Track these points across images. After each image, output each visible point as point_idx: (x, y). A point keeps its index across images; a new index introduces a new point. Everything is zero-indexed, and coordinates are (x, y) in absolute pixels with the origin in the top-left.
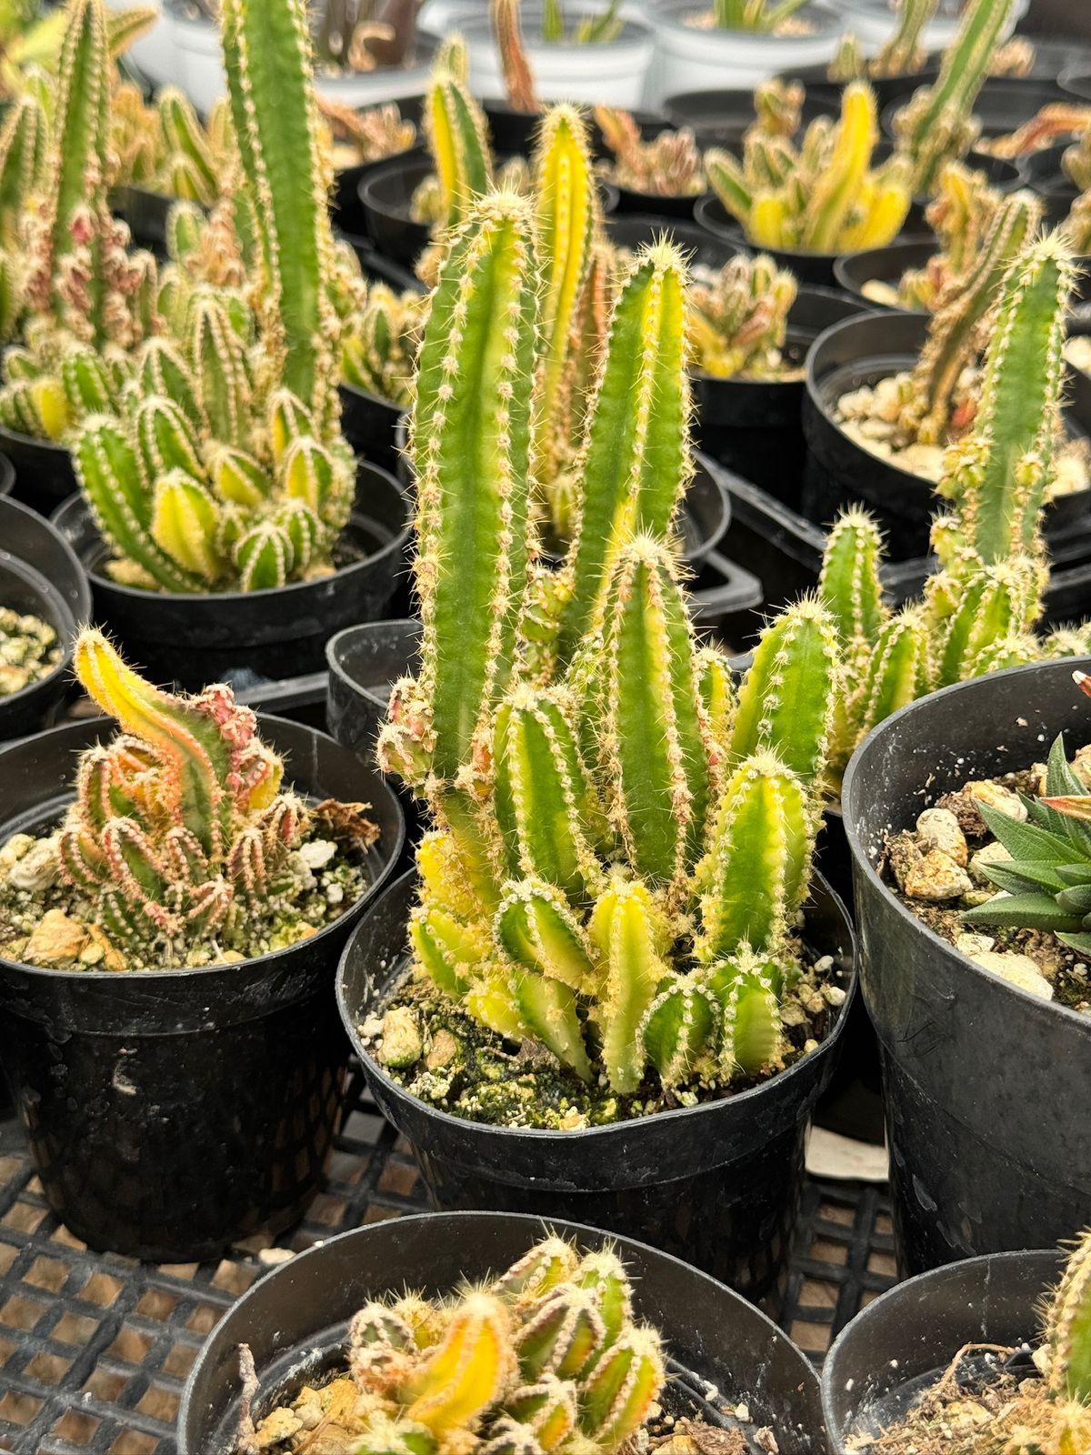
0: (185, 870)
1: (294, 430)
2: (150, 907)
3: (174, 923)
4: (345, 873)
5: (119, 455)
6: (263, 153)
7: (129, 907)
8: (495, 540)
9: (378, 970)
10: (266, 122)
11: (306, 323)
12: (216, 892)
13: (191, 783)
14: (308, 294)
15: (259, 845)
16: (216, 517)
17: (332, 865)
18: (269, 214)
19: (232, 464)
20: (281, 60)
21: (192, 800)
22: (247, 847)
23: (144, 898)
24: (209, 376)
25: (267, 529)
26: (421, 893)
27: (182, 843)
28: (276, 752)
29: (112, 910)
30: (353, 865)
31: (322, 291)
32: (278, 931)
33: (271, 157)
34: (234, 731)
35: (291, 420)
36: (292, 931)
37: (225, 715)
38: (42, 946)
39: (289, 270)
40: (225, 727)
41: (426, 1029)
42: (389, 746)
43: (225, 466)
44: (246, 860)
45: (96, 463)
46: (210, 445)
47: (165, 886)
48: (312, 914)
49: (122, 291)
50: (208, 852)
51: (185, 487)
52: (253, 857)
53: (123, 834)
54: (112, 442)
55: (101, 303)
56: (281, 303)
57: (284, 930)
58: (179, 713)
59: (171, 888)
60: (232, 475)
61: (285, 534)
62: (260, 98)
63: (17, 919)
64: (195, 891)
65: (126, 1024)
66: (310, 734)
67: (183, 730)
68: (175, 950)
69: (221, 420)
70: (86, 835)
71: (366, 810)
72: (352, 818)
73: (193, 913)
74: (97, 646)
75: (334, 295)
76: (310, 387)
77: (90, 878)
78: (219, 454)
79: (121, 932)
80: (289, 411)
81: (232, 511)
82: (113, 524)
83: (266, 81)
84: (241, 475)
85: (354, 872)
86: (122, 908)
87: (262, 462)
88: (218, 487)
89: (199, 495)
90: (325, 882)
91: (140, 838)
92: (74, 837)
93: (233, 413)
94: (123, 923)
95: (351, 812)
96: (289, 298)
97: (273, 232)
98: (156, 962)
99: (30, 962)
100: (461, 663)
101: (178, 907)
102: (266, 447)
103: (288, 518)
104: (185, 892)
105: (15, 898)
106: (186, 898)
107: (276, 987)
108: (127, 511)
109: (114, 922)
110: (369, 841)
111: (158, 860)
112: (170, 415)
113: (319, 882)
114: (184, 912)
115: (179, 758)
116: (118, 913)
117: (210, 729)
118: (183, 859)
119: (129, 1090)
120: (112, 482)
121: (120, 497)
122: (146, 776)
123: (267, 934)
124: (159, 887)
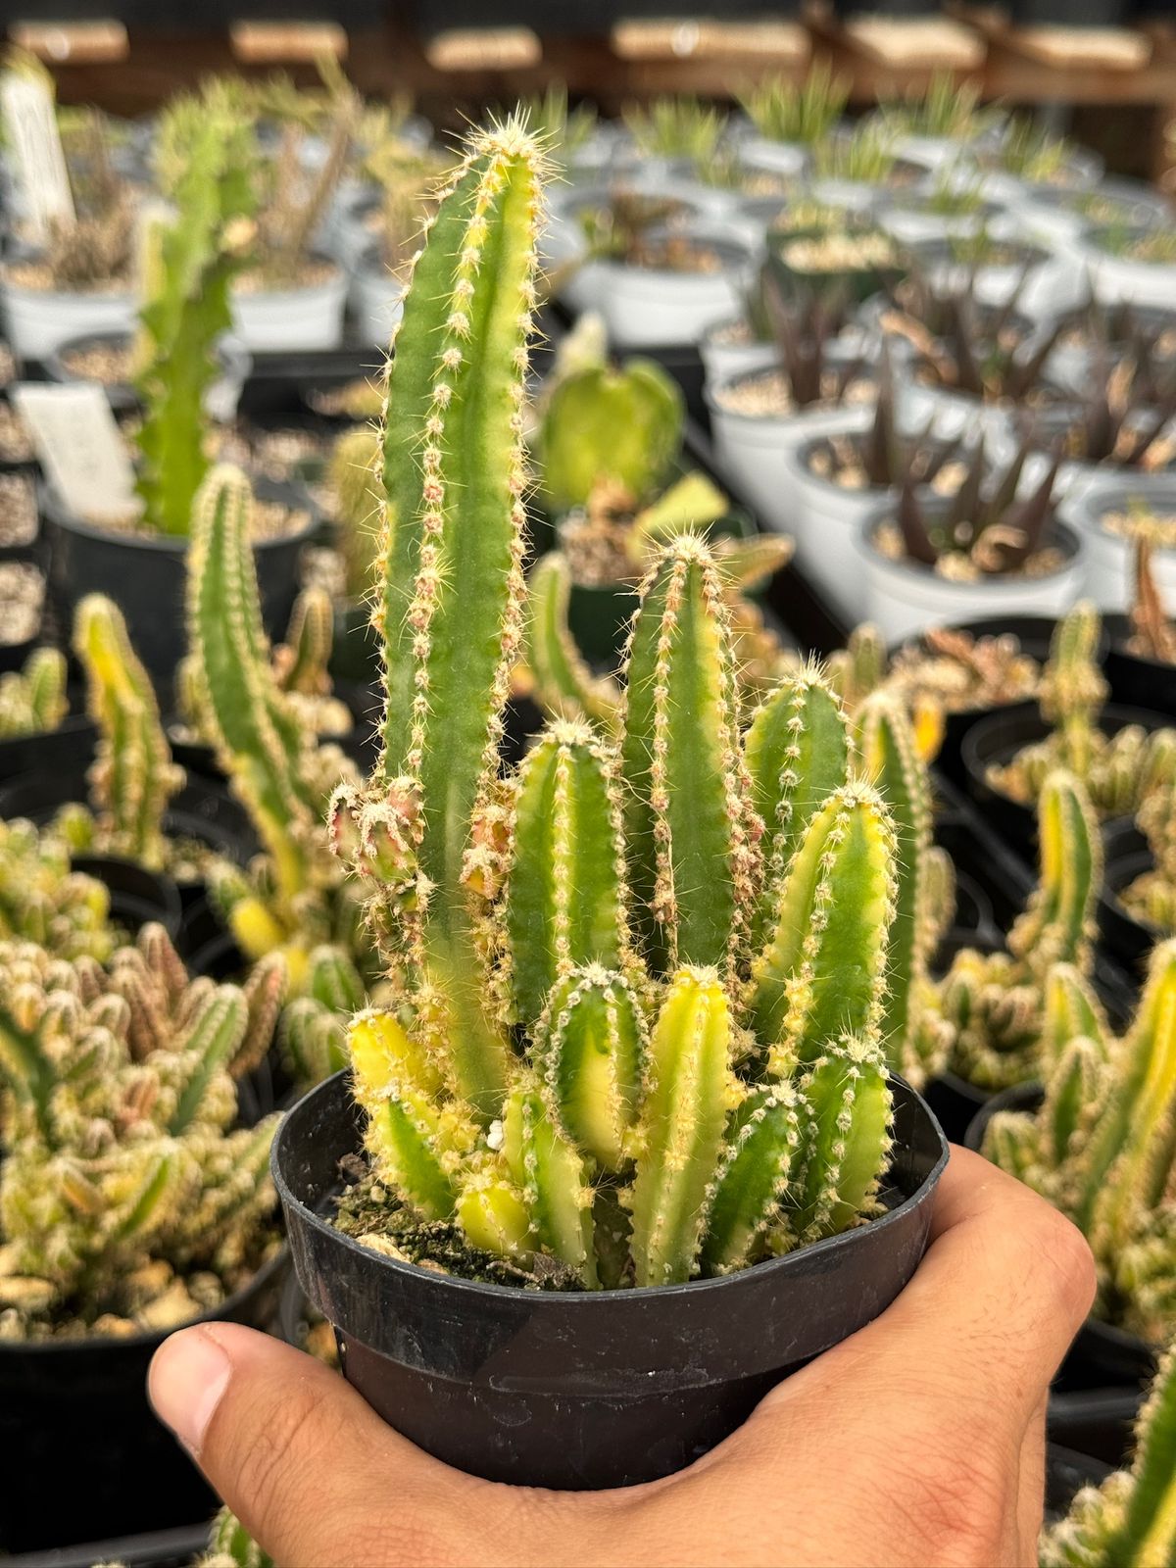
8: (504, 551)
100: (453, 725)
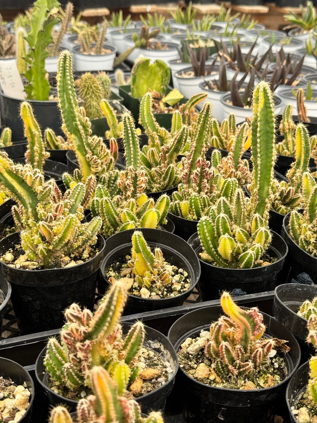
0: (240, 357)
1: (259, 224)
2: (230, 367)
3: (236, 372)
4: (279, 360)
5: (209, 227)
6: (260, 152)
7: (223, 365)
9: (294, 393)
10: (262, 144)
11: (264, 195)
12: (249, 365)
13: (244, 334)
14: (266, 188)
15: (262, 353)
16: (235, 246)
17: (275, 357)
18: (259, 167)
19: (241, 232)
20: (268, 128)
21: (244, 338)
22: (258, 353)
23: (229, 364)
24: (237, 208)
25: (250, 251)
26: (310, 374)
27: (240, 350)
28: (264, 324)
29: (219, 366)
30: (281, 357)
31: (270, 187)
32: (261, 376)
33: (262, 153)
34: (258, 321)
35: (259, 222)
36: (266, 376)
37: (256, 316)
38: (200, 374)
39: (262, 182)
40: (256, 319)
41: (311, 415)
42: (312, 337)
43: (239, 232)
44: (258, 357)
45: (204, 229)
46: (235, 226)
47: (234, 361)
48: (270, 371)
49: (207, 179)
50: (246, 352)
51: (229, 238)
52: (260, 356)
53: (226, 347)
54: (208, 223)
55: (201, 181)
56: (258, 190)
57: (263, 375)
58: (244, 315)
59: (236, 362)
60: (240, 235)
61: (255, 253)
62: (261, 138)
63: (190, 363)
64: (242, 364)
65: (226, 402)
66: (269, 317)
67: (245, 319)
68: (234, 378)
69: (238, 219)
70: (215, 345)
71: (287, 342)
72: (282, 344)
73: (241, 370)
74: (228, 297)
75: (272, 188)
76: (263, 212)
77: (214, 356)
78: (237, 229)
79: (220, 372)
80: (258, 219)
81: (239, 245)
82: (205, 245)
83: (264, 133)
84: (243, 235)
85: (281, 359)
86: (222, 366)
87: (248, 231)
88: (236, 238)
89: (232, 240)
90: (273, 362)
91: (230, 348)
92: (212, 345)
93: (242, 218)
94: (221, 370)
95: (282, 342)
96: (261, 189)
97: (259, 172)
98: (228, 381)
99: (196, 378)
101: (237, 367)
102: (250, 228)
103: (256, 249)
104: (239, 363)
105: (189, 356)
106: (240, 365)
107: (268, 397)
108: (210, 242)
109: (219, 369)
110: (287, 351)
111: (234, 354)
112: (226, 219)
113: (272, 361)
114: (239, 369)
115: (242, 327)
116: (220, 367)
117: (251, 320)
118: (240, 354)
119: (222, 419)
120: (207, 234)
121: (209, 238)
122: (231, 330)
123: (258, 376)
124: (232, 361)
